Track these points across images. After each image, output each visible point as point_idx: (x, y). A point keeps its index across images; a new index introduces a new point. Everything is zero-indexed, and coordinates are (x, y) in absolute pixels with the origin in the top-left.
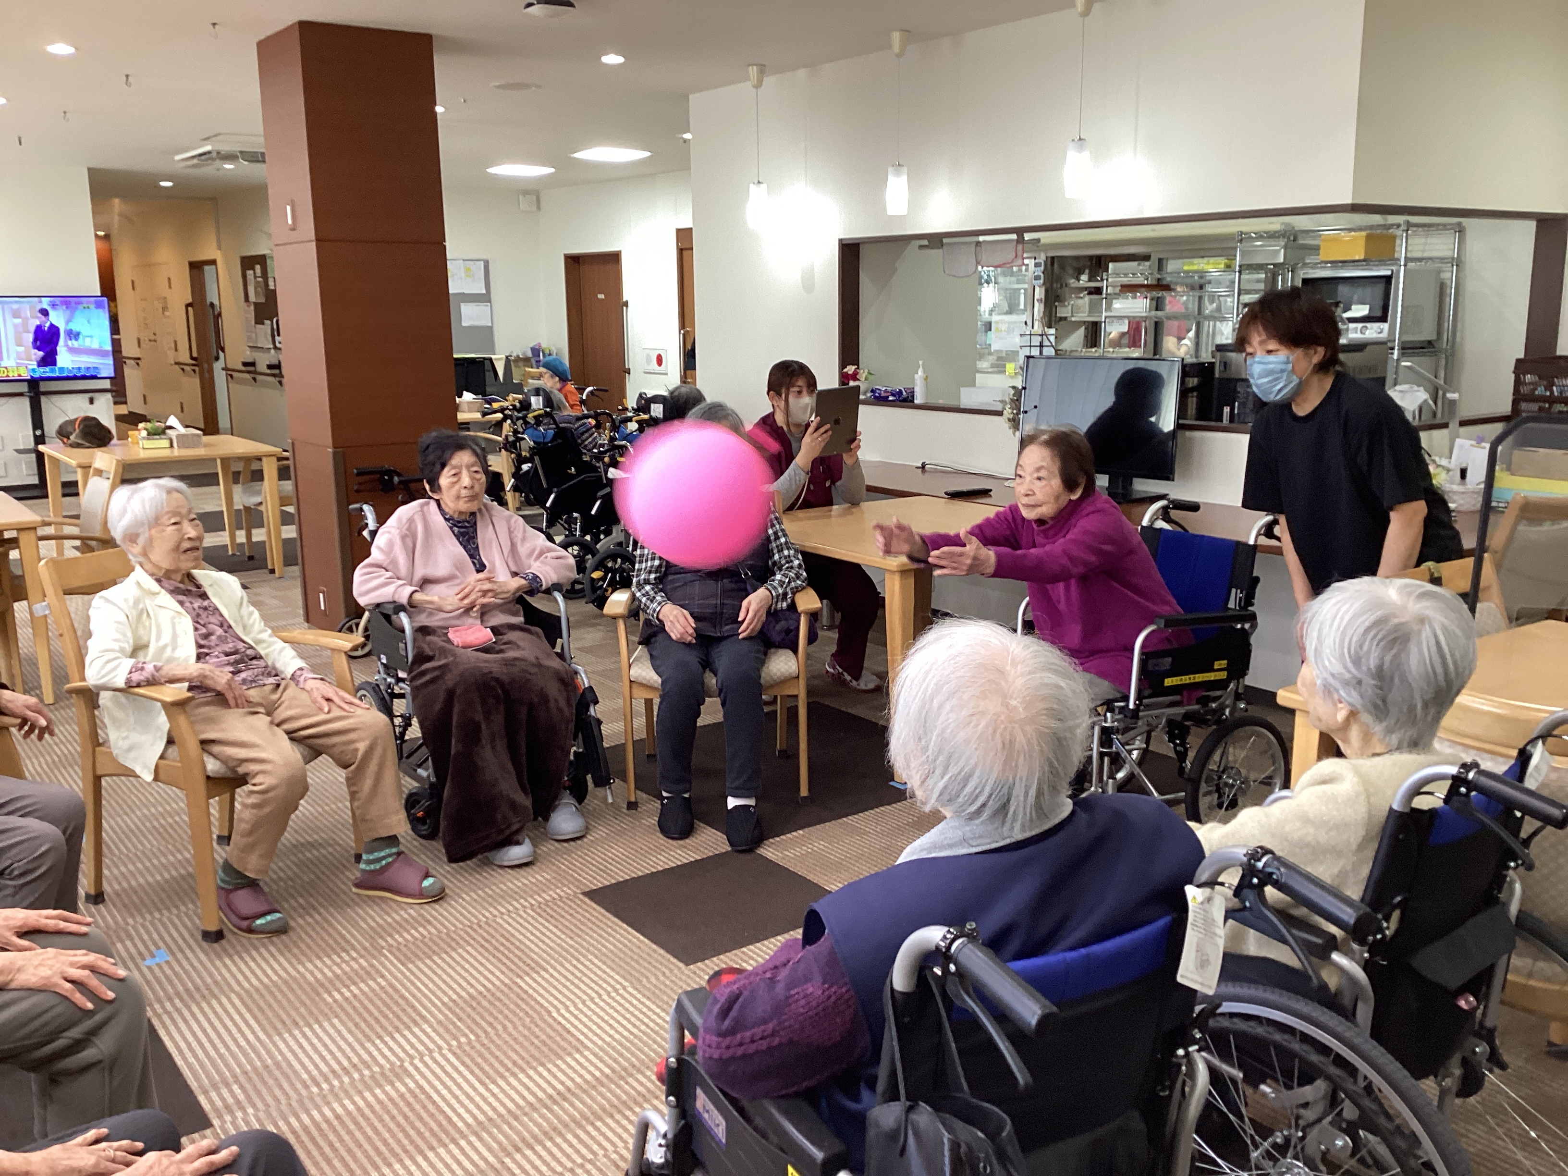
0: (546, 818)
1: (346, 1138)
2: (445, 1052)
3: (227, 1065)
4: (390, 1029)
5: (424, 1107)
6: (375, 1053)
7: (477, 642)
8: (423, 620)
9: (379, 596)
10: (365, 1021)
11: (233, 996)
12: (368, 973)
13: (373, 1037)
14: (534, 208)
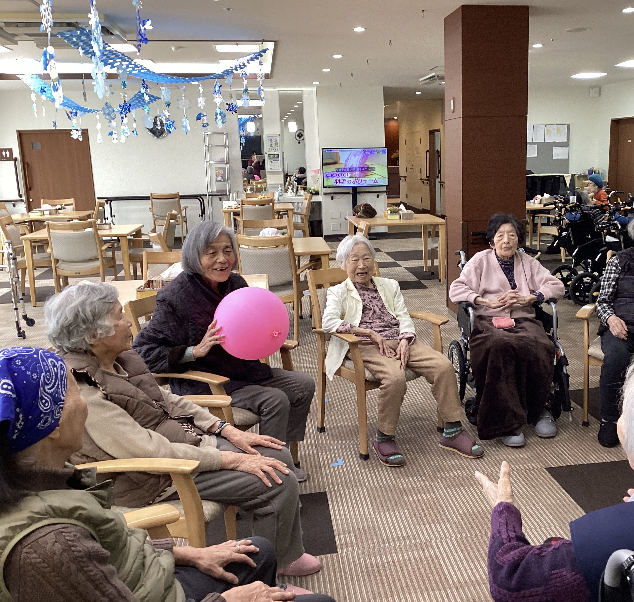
0: (535, 424)
1: (394, 573)
2: (453, 539)
3: (352, 523)
4: (430, 521)
5: (435, 567)
6: (420, 532)
7: (506, 326)
8: (482, 312)
9: (460, 298)
10: (420, 514)
11: (365, 489)
12: (428, 490)
13: (421, 523)
14: (597, 95)
